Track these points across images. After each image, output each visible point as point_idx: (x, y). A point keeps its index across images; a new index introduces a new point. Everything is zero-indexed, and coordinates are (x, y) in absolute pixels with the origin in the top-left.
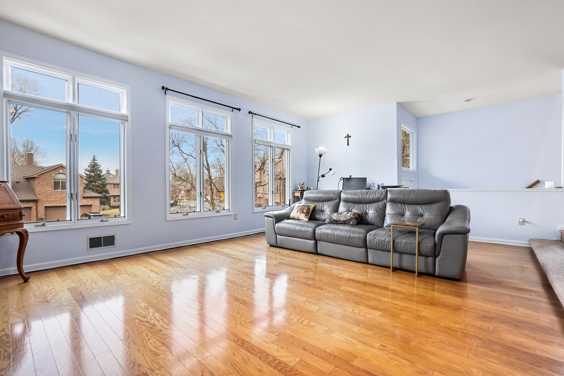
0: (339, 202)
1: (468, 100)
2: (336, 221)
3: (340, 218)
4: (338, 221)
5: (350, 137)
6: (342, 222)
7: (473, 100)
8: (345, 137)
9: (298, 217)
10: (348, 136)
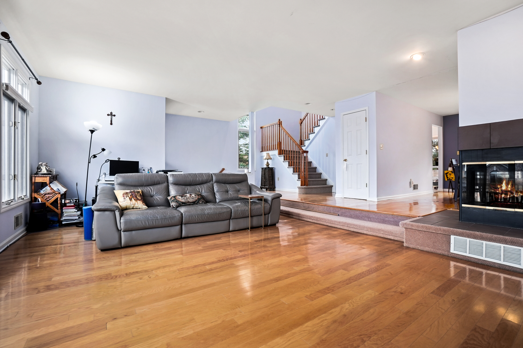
0: (168, 186)
1: (199, 112)
2: (185, 203)
3: (189, 200)
4: (187, 203)
5: (114, 116)
6: (192, 203)
7: (202, 112)
8: (108, 115)
9: (132, 206)
10: (111, 115)
